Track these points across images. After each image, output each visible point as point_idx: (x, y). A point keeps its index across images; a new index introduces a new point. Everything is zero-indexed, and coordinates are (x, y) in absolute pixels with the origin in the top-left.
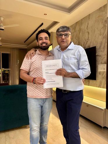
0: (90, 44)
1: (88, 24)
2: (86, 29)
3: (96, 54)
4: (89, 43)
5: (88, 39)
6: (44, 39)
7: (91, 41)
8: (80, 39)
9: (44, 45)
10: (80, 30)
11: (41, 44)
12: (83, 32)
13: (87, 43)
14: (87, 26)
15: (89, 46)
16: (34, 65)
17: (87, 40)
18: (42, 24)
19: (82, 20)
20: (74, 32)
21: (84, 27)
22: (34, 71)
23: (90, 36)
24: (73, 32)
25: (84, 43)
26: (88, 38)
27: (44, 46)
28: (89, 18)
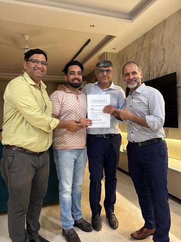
0: (167, 68)
1: (163, 35)
2: (159, 44)
3: (178, 85)
4: (165, 67)
5: (164, 61)
6: (76, 73)
7: (169, 63)
8: (151, 62)
9: (76, 81)
10: (150, 46)
11: (73, 80)
12: (155, 49)
13: (162, 68)
14: (162, 40)
15: (165, 72)
16: (66, 106)
17: (163, 63)
18: (89, 41)
19: (153, 29)
20: (141, 51)
21: (156, 41)
22: (66, 114)
23: (166, 56)
24: (139, 50)
25: (157, 67)
26: (164, 59)
27: (76, 84)
28: (164, 26)
